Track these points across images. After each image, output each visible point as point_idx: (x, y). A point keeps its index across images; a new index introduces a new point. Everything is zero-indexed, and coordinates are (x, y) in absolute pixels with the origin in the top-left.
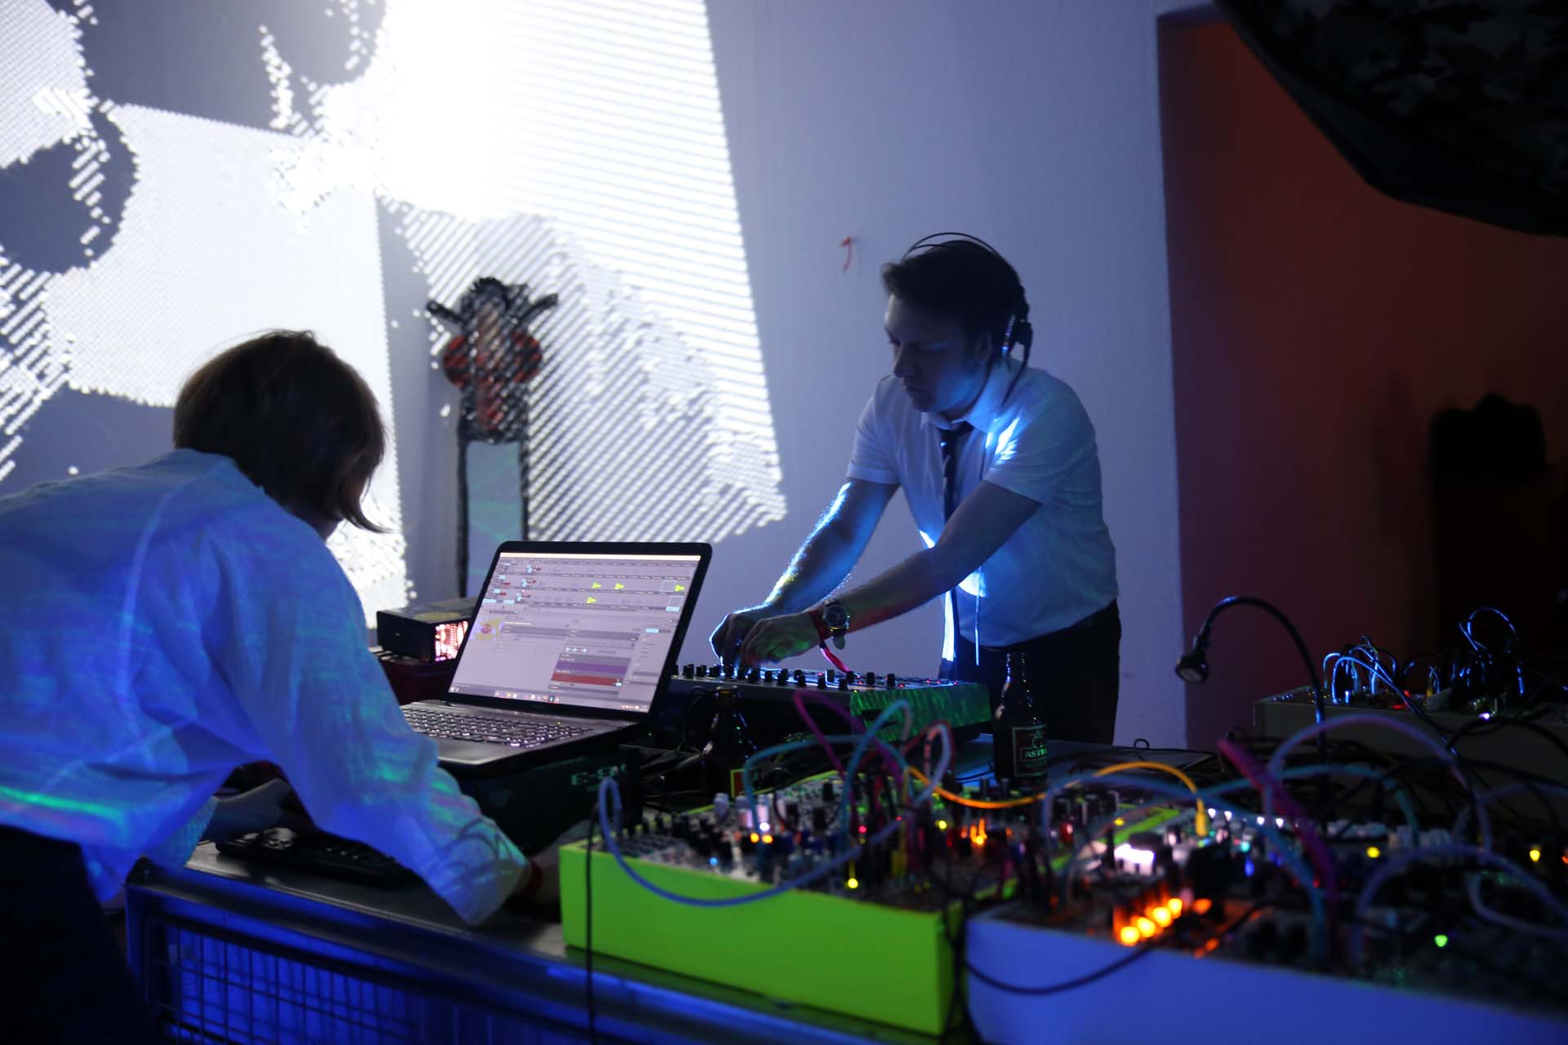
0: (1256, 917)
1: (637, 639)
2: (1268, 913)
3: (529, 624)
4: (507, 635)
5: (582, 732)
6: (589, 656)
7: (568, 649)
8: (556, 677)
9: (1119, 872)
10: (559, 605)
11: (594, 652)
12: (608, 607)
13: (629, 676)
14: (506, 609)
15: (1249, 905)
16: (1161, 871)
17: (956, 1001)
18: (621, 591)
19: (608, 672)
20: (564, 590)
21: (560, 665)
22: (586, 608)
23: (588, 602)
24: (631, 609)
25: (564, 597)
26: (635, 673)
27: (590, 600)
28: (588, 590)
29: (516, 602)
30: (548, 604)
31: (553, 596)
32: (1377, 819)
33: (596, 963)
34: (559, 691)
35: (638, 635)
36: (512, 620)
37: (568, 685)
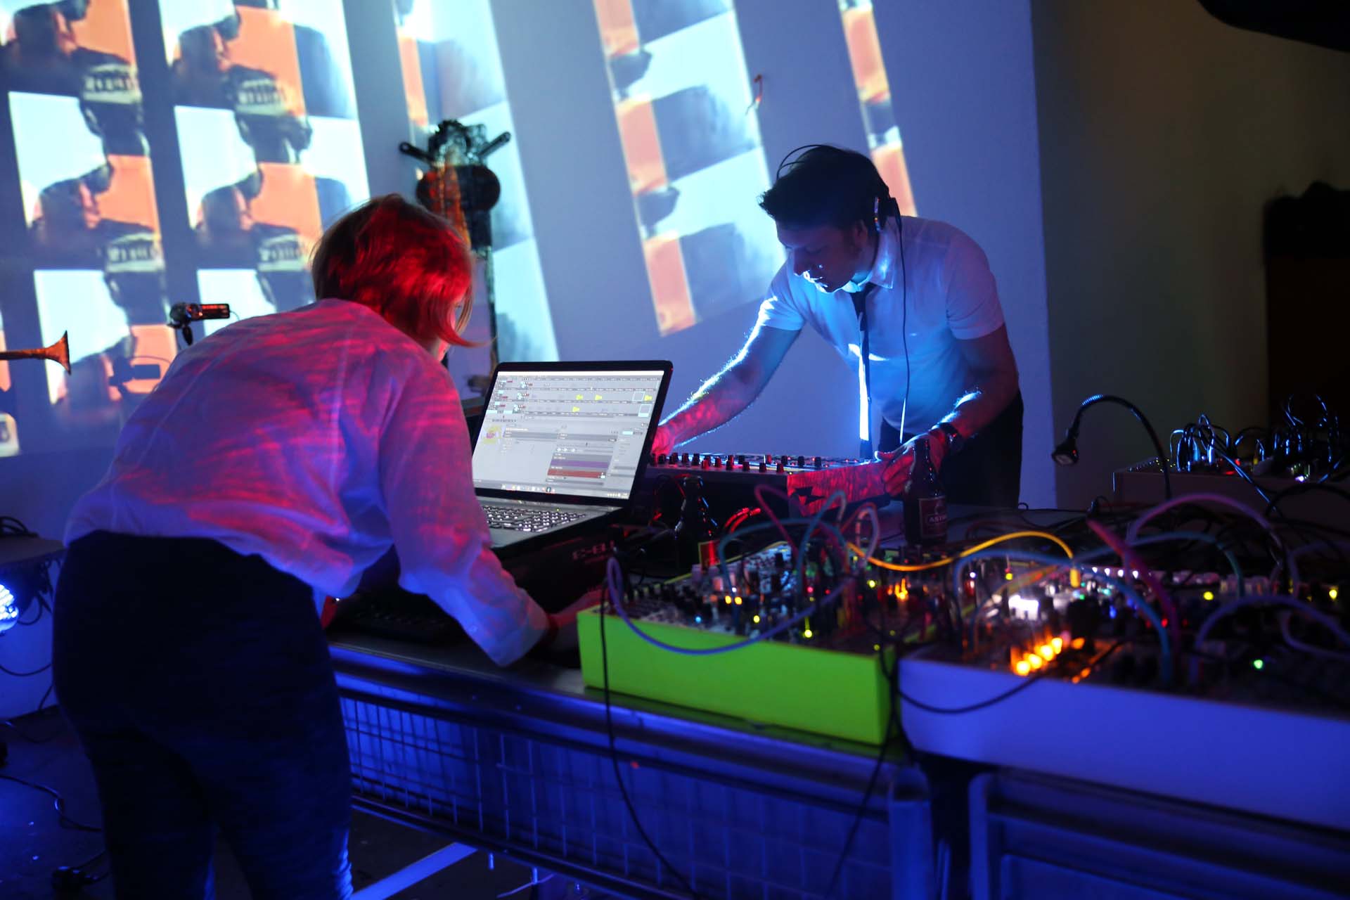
0: (1119, 650)
1: (616, 440)
2: (1129, 646)
3: (526, 430)
4: (509, 439)
5: (578, 517)
6: (577, 455)
7: (559, 450)
8: (551, 472)
9: (1012, 618)
10: (549, 414)
11: (581, 451)
12: (589, 415)
13: (611, 470)
14: (505, 418)
15: (1114, 642)
16: (1044, 616)
17: (893, 720)
18: (600, 402)
19: (595, 467)
20: (552, 401)
21: (554, 462)
22: (573, 416)
23: (574, 411)
24: (609, 416)
25: (553, 407)
26: (616, 468)
27: (575, 409)
28: (573, 401)
29: (514, 412)
30: (540, 413)
31: (544, 407)
32: (1212, 570)
33: (612, 699)
34: (555, 484)
35: (617, 436)
36: (512, 427)
37: (562, 478)
